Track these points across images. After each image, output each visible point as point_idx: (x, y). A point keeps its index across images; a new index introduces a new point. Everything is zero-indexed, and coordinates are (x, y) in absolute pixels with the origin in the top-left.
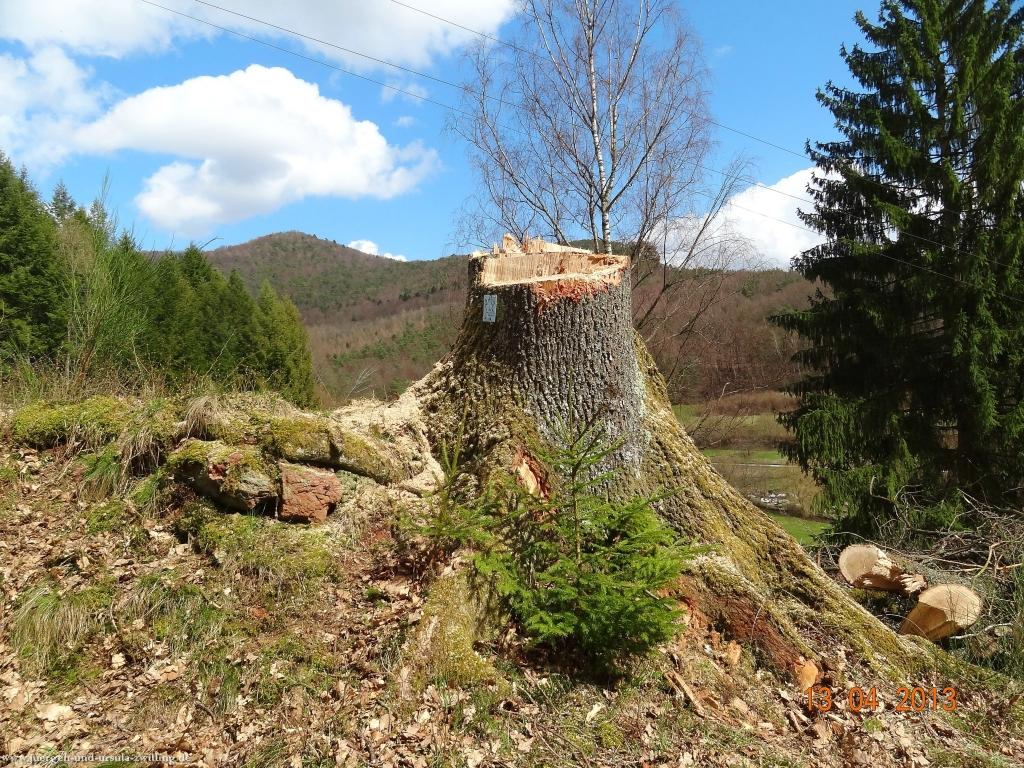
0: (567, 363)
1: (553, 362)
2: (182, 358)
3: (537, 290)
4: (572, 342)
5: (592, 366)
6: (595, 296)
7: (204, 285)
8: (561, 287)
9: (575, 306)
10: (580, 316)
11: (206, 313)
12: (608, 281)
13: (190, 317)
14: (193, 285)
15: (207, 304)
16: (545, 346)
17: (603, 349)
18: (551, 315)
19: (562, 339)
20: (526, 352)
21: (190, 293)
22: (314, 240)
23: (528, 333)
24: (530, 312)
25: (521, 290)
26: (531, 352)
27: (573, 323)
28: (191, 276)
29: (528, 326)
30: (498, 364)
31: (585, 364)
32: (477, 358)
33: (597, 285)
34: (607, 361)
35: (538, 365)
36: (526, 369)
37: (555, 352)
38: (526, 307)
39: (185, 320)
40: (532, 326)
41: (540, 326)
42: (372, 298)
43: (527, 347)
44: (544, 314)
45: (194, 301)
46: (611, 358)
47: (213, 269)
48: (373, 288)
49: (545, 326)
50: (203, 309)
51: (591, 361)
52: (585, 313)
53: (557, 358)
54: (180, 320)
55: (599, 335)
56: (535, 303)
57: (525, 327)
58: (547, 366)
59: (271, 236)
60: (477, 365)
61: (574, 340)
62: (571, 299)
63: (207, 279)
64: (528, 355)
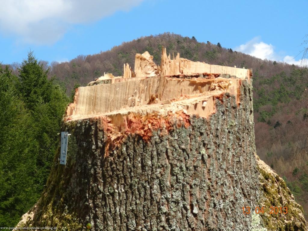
0: (136, 217)
1: (121, 215)
2: (11, 199)
3: (105, 126)
4: (142, 190)
5: (168, 220)
6: (171, 132)
7: (42, 106)
8: (130, 122)
9: (145, 145)
10: (152, 158)
11: (42, 143)
12: (191, 113)
13: (22, 147)
14: (30, 107)
15: (44, 130)
16: (113, 194)
17: (184, 199)
18: (119, 157)
19: (131, 186)
20: (93, 203)
21: (25, 117)
22: (193, 45)
23: (96, 180)
24: (97, 153)
25: (90, 126)
26: (98, 202)
27: (143, 167)
28: (28, 95)
29: (95, 169)
30: (69, 217)
31: (158, 217)
32: (53, 209)
33: (175, 119)
34: (189, 214)
35: (105, 219)
36: (92, 223)
37: (124, 202)
38: (94, 147)
39: (16, 152)
40: (99, 170)
41: (107, 170)
42: (267, 118)
43: (94, 196)
44: (111, 155)
45: (29, 126)
46: (196, 211)
47: (54, 86)
48: (270, 105)
49: (112, 170)
50: (39, 137)
51: (167, 214)
52: (158, 154)
53: (126, 210)
54: (10, 151)
55: (177, 181)
56: (102, 142)
57: (92, 171)
58: (114, 219)
59: (139, 40)
60: (52, 217)
61: (145, 187)
62: (140, 137)
63: (47, 100)
64: (96, 206)
